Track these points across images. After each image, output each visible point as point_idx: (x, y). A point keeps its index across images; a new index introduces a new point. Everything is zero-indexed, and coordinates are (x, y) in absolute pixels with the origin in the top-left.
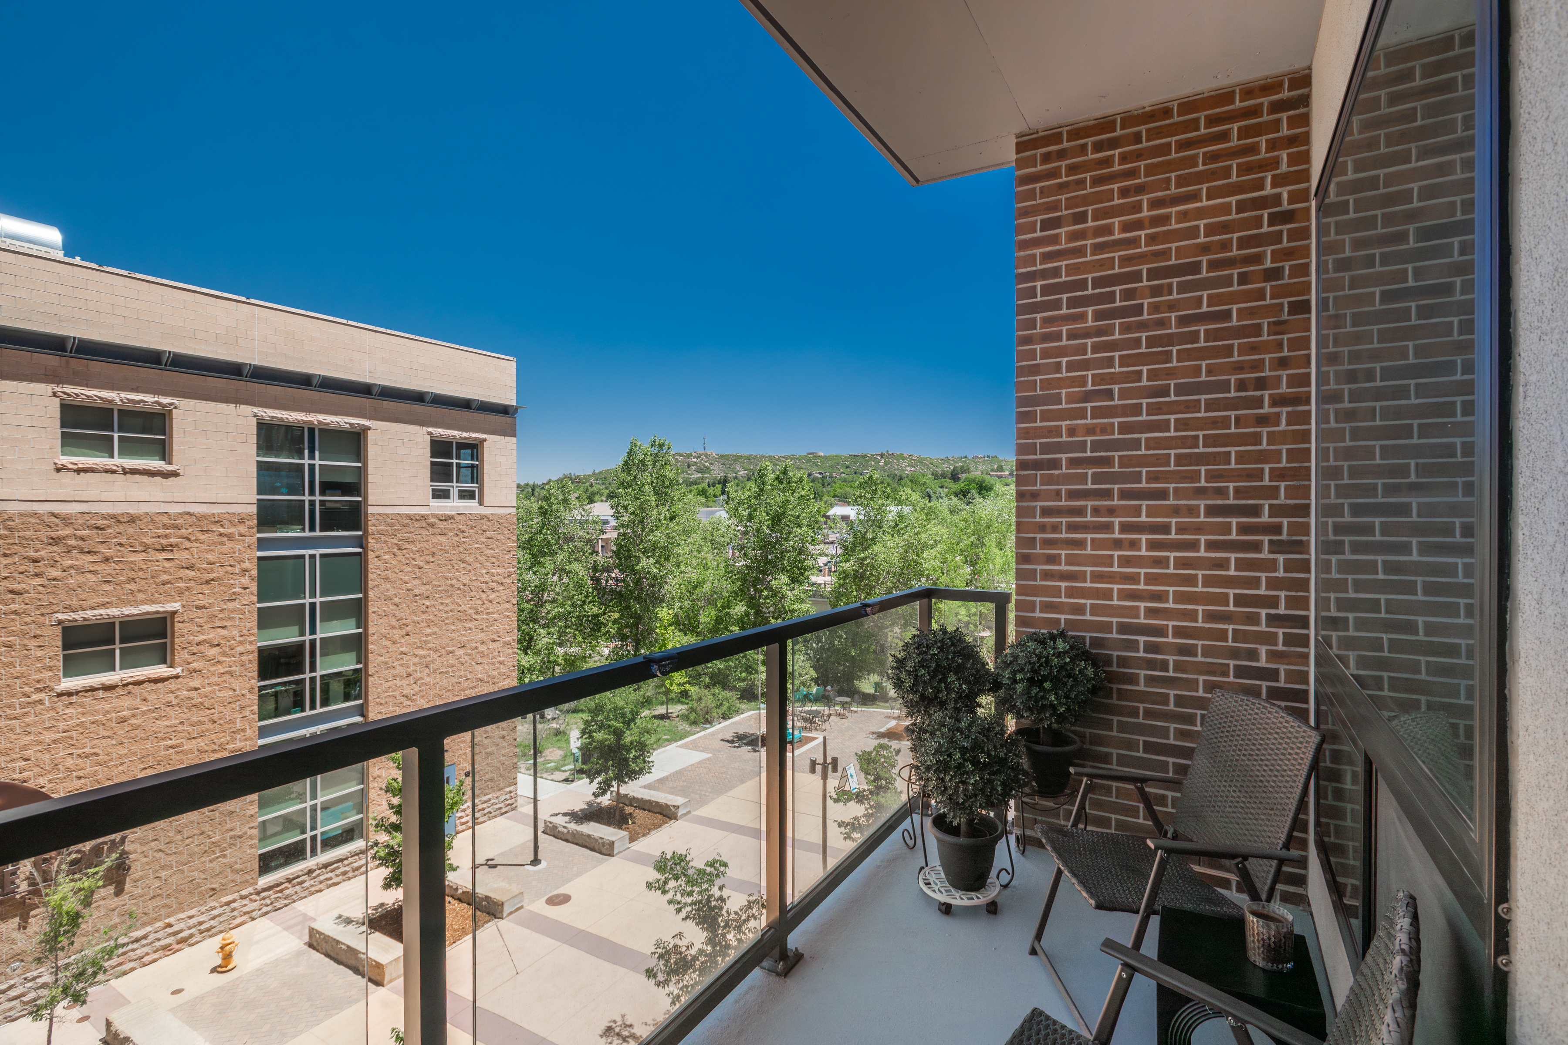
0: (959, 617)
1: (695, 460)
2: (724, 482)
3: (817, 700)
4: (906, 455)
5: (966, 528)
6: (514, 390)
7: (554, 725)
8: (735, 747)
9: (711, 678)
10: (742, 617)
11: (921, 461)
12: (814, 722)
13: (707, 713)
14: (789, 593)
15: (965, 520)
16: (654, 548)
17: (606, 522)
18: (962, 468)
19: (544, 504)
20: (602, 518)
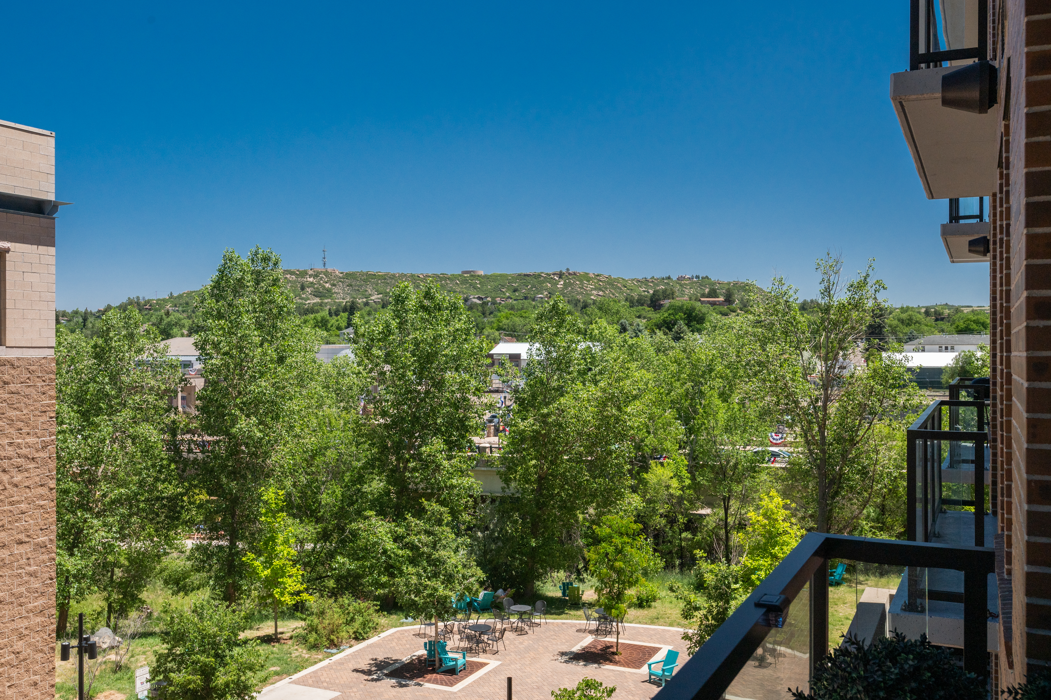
0: (671, 491)
1: (311, 279)
2: (351, 309)
3: (483, 609)
4: (591, 275)
5: (680, 372)
6: (52, 179)
7: (112, 657)
8: (373, 680)
9: (337, 581)
10: (381, 495)
11: (611, 283)
12: (483, 642)
13: (332, 632)
14: (445, 463)
15: (678, 362)
16: (257, 402)
17: (187, 365)
18: (664, 291)
19: (100, 342)
20: (182, 359)
